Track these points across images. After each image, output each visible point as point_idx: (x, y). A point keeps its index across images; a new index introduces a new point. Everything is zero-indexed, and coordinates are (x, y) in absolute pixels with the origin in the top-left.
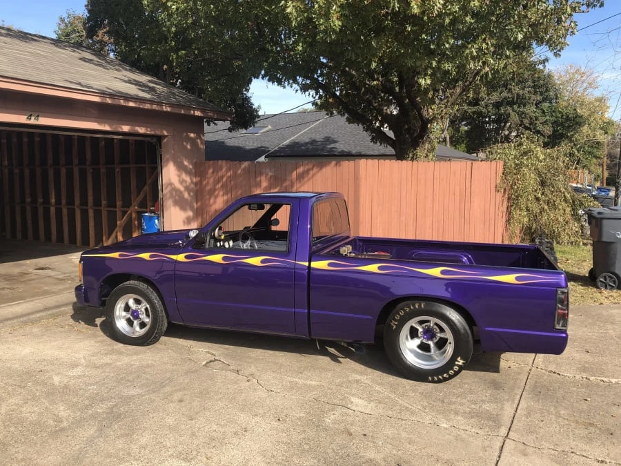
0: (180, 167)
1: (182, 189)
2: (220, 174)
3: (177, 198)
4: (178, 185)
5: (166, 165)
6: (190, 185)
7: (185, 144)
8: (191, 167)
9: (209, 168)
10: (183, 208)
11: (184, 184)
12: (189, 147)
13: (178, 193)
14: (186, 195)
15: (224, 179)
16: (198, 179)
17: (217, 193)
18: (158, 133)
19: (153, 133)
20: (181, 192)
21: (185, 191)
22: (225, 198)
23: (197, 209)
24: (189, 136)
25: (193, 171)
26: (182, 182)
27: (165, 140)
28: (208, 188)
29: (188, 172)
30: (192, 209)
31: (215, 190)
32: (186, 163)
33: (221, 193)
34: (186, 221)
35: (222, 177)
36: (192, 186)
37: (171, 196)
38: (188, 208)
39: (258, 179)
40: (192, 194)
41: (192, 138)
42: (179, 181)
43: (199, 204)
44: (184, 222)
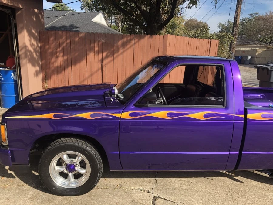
0: (30, 34)
1: (32, 50)
2: (61, 41)
3: (30, 57)
4: (30, 48)
5: (21, 33)
6: (36, 47)
7: (32, 17)
8: (36, 34)
9: (51, 37)
10: (34, 65)
11: (33, 47)
12: (35, 19)
13: (30, 53)
14: (35, 55)
15: (65, 45)
16: (42, 44)
17: (58, 54)
18: (16, 5)
19: (12, 4)
20: (32, 53)
21: (34, 52)
22: (65, 58)
23: (42, 65)
24: (34, 11)
25: (38, 38)
26: (32, 45)
27: (19, 13)
28: (50, 50)
29: (35, 38)
30: (38, 65)
31: (56, 52)
32: (34, 31)
33: (61, 54)
34: (35, 73)
35: (63, 43)
36: (38, 48)
37: (26, 56)
38: (36, 65)
39: (92, 45)
40: (38, 54)
41: (36, 12)
42: (30, 44)
43: (43, 62)
44: (34, 74)
